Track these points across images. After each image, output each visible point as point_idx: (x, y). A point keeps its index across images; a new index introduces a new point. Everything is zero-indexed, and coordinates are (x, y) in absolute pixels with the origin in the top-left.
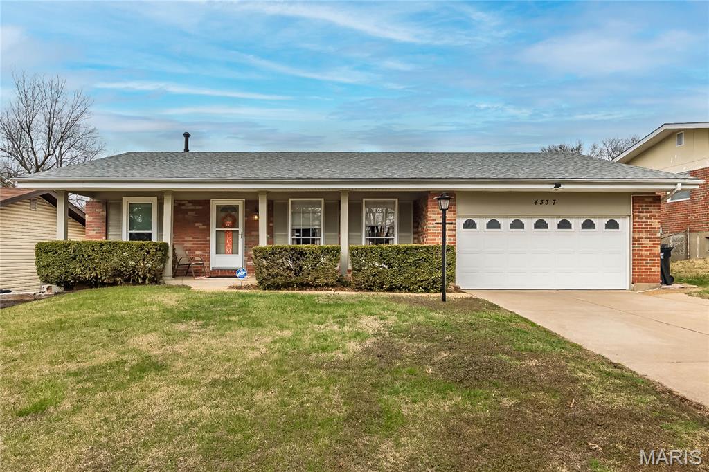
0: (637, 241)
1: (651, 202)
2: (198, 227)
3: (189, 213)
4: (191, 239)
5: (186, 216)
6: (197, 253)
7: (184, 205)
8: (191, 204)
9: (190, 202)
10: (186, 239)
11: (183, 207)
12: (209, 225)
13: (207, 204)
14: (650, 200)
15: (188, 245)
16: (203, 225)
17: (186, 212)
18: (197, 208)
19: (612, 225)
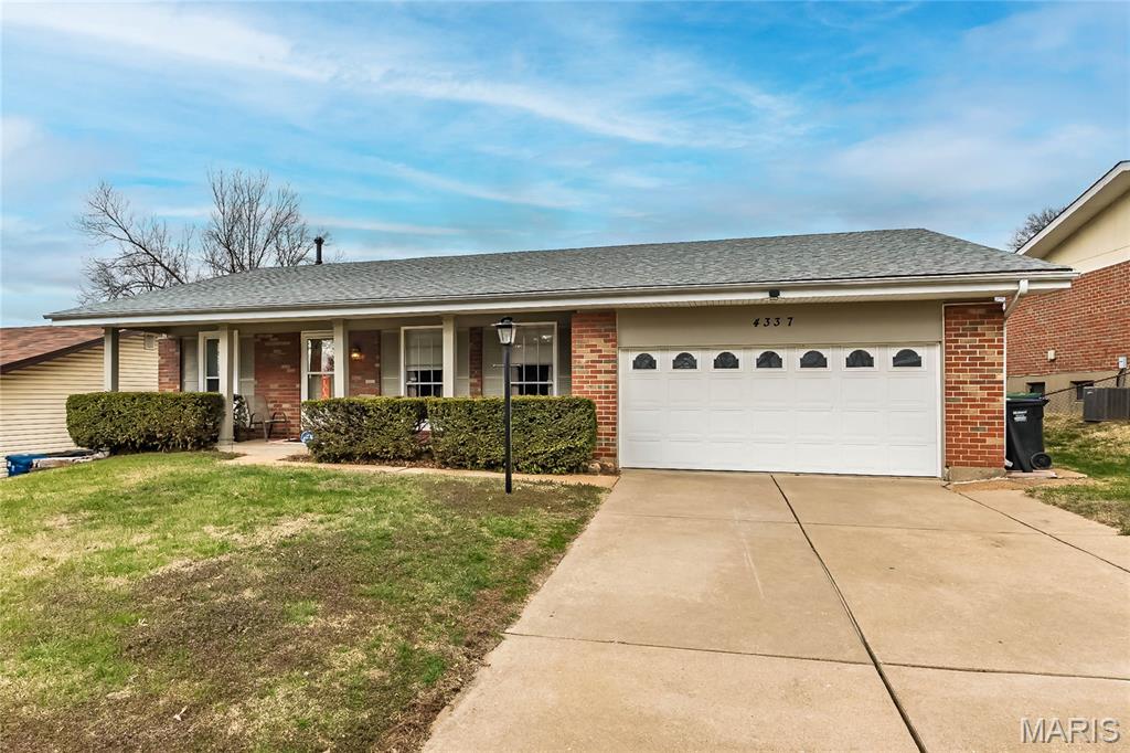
0: (953, 388)
1: (981, 316)
2: (285, 370)
3: (275, 351)
4: (276, 386)
5: (271, 355)
6: (284, 406)
7: (267, 340)
8: (276, 339)
9: (275, 335)
10: (272, 387)
11: (267, 344)
12: (298, 367)
13: (296, 338)
14: (981, 311)
15: (273, 395)
16: (292, 367)
17: (270, 349)
18: (284, 343)
19: (907, 359)
